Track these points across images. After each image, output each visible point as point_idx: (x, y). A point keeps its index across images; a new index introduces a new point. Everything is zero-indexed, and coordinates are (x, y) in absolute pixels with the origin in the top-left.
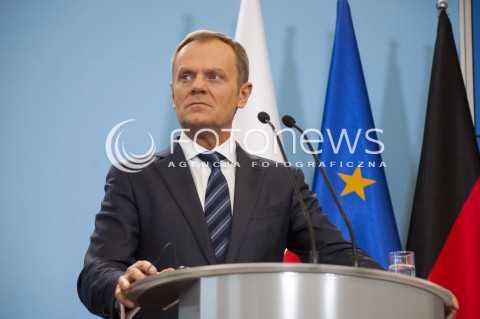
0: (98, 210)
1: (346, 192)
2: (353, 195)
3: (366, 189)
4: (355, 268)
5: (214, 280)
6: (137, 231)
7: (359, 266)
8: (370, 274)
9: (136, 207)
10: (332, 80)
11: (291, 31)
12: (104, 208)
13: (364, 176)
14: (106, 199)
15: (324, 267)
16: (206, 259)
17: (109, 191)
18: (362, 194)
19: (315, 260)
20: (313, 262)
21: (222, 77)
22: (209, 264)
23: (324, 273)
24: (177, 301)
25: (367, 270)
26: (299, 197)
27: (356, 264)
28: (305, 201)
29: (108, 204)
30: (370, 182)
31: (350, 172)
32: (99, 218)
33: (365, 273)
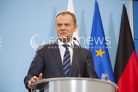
1: (97, 55)
3: (103, 54)
4: (91, 79)
7: (92, 78)
8: (94, 80)
10: (93, 25)
11: (83, 11)
13: (102, 51)
15: (82, 78)
16: (62, 75)
18: (102, 56)
19: (80, 76)
20: (79, 77)
21: (69, 25)
24: (44, 88)
25: (93, 79)
27: (91, 77)
30: (104, 52)
31: (98, 50)
33: (93, 80)
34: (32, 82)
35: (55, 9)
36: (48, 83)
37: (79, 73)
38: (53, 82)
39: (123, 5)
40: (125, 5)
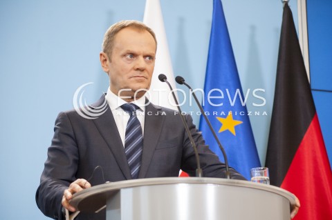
0: (49, 145)
1: (222, 130)
2: (227, 132)
3: (236, 127)
4: (228, 180)
5: (130, 190)
6: (77, 158)
7: (230, 178)
8: (238, 183)
9: (76, 141)
11: (182, 20)
12: (54, 143)
13: (234, 118)
14: (55, 137)
15: (206, 179)
16: (124, 176)
17: (57, 131)
18: (233, 132)
19: (200, 175)
20: (198, 176)
22: (126, 179)
23: (206, 183)
24: (105, 206)
25: (236, 181)
26: (189, 134)
27: (228, 177)
28: (193, 136)
29: (56, 140)
30: (240, 122)
31: (224, 117)
32: (50, 150)
33: (234, 183)
34: (73, 192)
35: (111, 14)
36: (116, 192)
37: (197, 168)
38: (131, 190)
39: (283, 2)
40: (289, 4)
